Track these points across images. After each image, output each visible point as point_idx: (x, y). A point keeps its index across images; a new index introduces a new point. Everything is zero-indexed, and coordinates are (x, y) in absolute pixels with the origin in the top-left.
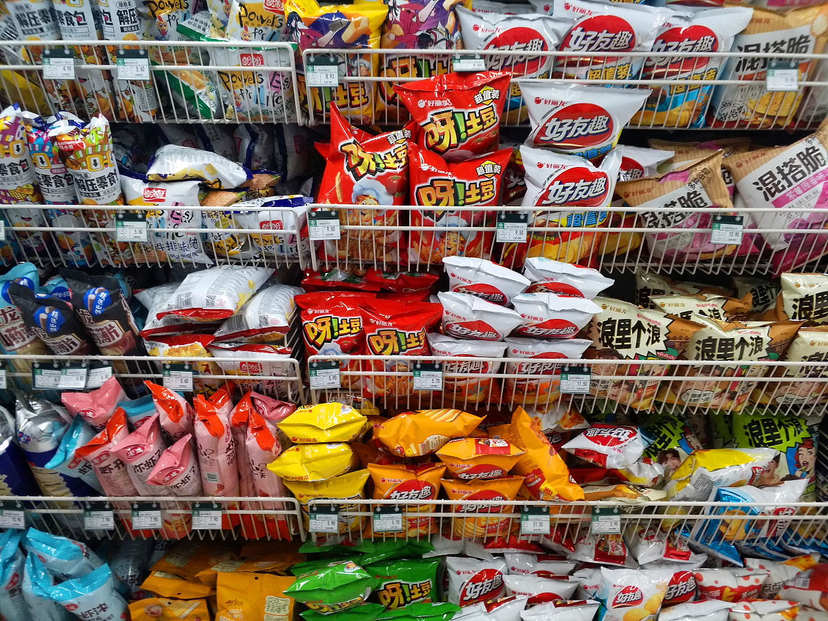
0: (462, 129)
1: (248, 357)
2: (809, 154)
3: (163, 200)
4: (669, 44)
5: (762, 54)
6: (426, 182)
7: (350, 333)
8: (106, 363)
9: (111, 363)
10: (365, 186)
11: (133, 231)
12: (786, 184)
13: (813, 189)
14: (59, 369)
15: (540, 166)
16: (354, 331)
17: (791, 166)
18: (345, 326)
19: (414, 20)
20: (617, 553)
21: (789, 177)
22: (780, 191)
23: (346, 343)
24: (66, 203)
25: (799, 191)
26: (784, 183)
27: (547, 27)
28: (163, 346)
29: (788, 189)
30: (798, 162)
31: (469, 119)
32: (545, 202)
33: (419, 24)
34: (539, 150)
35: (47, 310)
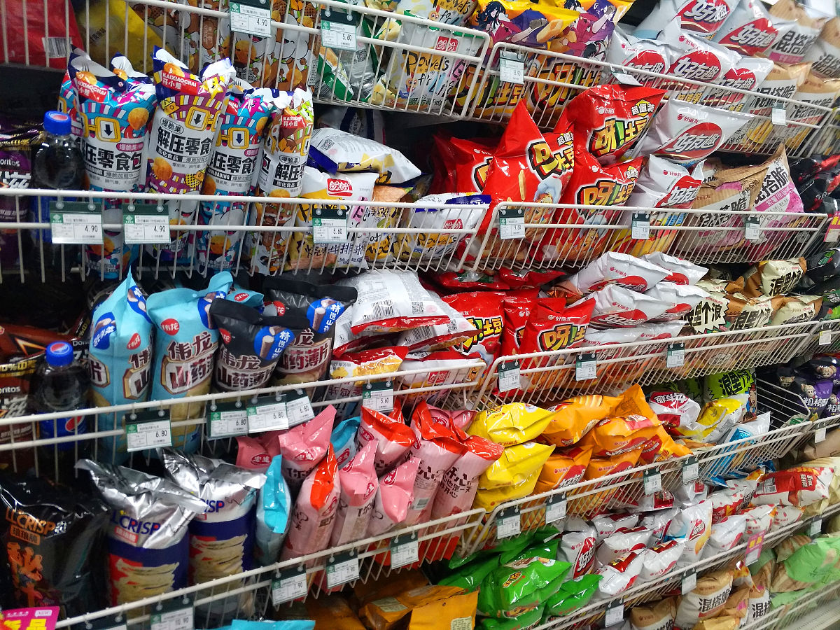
0: (622, 136)
1: (437, 366)
2: (779, 173)
3: (350, 194)
4: (729, 80)
5: (769, 96)
6: (593, 182)
7: (494, 333)
8: (300, 392)
9: (305, 391)
10: (549, 185)
11: (331, 230)
12: (766, 195)
13: (784, 199)
14: (243, 408)
15: (666, 173)
16: (498, 330)
17: (768, 181)
18: (488, 326)
19: (588, 30)
20: (668, 498)
21: (767, 189)
22: (762, 199)
23: (490, 344)
24: (243, 194)
25: (775, 200)
26: (764, 193)
27: (667, 53)
28: (349, 365)
29: (767, 198)
30: (772, 178)
31: (628, 128)
32: (663, 204)
33: (592, 33)
34: (660, 159)
35: (272, 330)
